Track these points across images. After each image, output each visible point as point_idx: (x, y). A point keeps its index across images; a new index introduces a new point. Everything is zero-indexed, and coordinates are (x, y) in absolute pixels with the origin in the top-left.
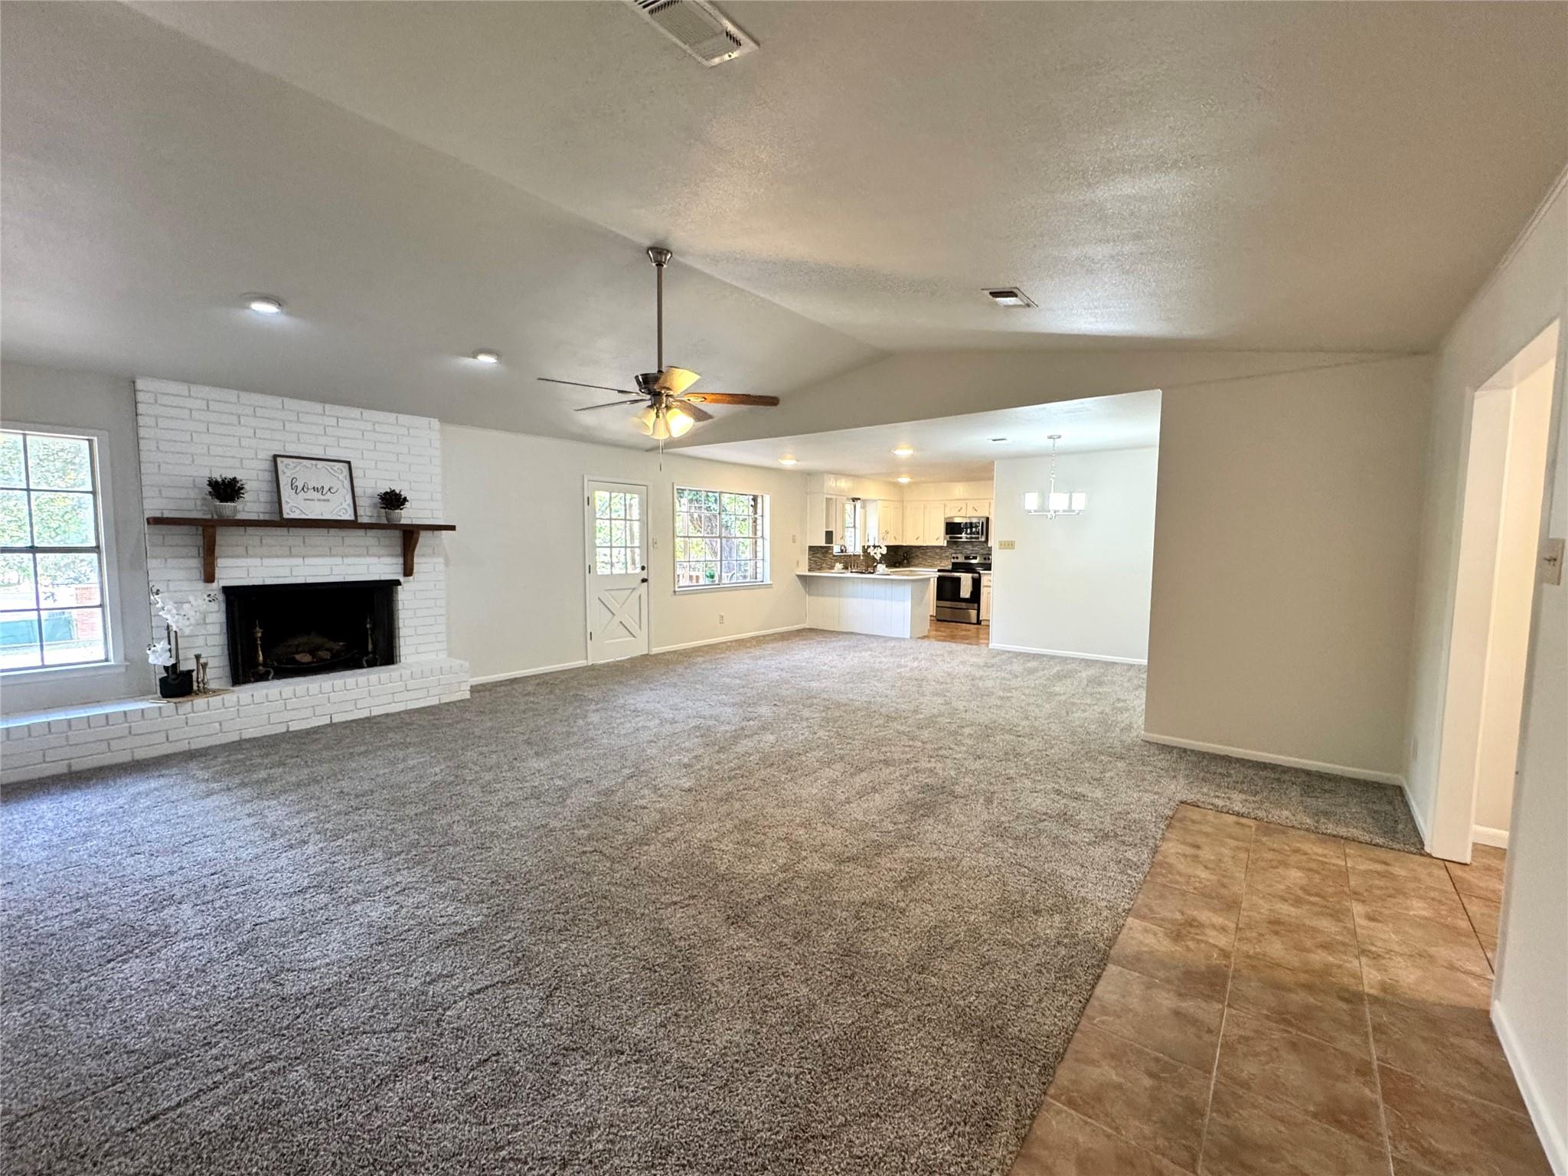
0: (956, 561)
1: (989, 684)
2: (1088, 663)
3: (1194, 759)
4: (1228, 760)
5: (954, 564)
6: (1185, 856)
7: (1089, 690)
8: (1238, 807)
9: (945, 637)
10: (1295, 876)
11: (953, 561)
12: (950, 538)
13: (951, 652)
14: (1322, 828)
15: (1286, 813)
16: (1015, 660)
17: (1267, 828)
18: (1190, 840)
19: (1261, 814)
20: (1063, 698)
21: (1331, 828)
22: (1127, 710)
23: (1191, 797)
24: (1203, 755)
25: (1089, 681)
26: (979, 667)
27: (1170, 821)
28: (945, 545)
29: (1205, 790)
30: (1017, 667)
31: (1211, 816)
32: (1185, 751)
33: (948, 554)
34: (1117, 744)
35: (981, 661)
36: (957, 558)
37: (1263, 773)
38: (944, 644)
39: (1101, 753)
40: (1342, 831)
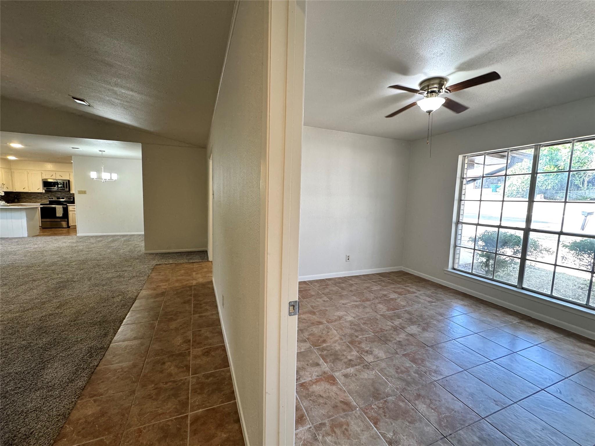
0: (51, 200)
1: (81, 247)
2: (124, 236)
3: (160, 255)
4: (169, 253)
5: (50, 201)
6: (157, 275)
7: (125, 244)
8: (171, 262)
9: (50, 234)
10: (183, 271)
11: (49, 199)
12: (47, 189)
13: (56, 240)
14: (190, 262)
15: (182, 261)
16: (91, 238)
17: (177, 265)
18: (158, 272)
19: (176, 262)
20: (115, 247)
21: (191, 261)
22: (139, 247)
23: (159, 263)
24: (162, 254)
25: (124, 241)
26: (74, 243)
27: (153, 270)
28: (44, 192)
29: (163, 261)
30: (92, 241)
31: (164, 266)
32: (157, 254)
33: (46, 196)
34: (137, 256)
35: (74, 241)
36: (52, 198)
37: (178, 254)
38: (51, 237)
39: (130, 259)
40: (194, 261)
